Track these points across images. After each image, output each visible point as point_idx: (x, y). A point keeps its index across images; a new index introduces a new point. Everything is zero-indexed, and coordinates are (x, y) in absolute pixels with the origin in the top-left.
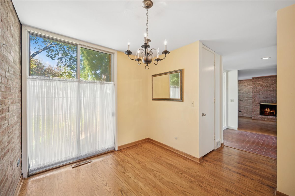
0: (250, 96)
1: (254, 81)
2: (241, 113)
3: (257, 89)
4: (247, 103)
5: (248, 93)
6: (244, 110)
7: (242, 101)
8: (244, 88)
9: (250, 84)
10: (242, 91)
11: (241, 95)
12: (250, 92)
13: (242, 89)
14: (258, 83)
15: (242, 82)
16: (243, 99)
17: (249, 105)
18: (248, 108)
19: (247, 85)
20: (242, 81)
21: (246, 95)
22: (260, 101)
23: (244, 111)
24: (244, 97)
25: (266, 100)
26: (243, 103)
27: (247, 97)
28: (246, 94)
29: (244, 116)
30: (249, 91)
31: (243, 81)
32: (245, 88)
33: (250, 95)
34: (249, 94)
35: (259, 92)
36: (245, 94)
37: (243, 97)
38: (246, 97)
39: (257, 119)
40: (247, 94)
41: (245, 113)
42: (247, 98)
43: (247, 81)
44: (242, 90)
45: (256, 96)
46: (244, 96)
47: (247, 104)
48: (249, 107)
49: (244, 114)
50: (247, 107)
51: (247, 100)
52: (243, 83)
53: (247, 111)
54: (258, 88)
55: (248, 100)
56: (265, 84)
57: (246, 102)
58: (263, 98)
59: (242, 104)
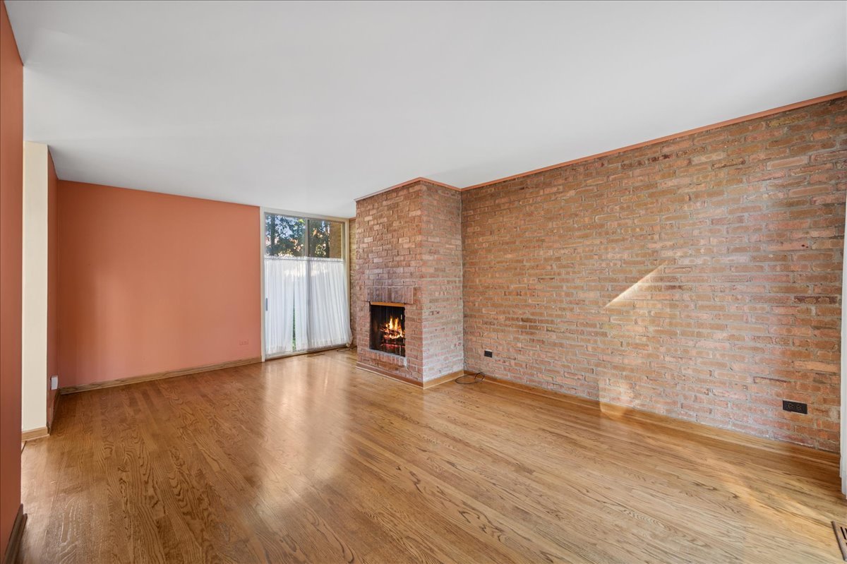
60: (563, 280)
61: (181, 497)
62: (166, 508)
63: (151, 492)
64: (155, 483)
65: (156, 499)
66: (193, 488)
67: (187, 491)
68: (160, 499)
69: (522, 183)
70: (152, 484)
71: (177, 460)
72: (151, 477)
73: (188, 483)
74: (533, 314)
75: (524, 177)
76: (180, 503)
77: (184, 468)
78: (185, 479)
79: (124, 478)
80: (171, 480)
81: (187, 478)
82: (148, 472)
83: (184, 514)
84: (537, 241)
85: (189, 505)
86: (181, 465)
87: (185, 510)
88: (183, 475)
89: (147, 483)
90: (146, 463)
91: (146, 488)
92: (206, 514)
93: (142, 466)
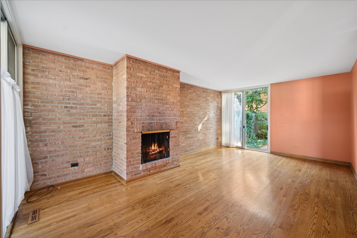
0: (102, 112)
1: (131, 66)
2: (76, 168)
3: (138, 93)
4: (95, 132)
5: (98, 102)
6: (87, 155)
7: (79, 126)
8: (86, 86)
9: (102, 78)
10: (80, 96)
11: (76, 108)
12: (103, 101)
13: (81, 89)
14: (138, 74)
15: (81, 66)
16: (82, 121)
17: (100, 137)
18: (98, 147)
19: (93, 77)
20: (79, 62)
21: (92, 108)
22: (142, 125)
23: (87, 159)
24: (86, 115)
25: (151, 123)
26: (82, 133)
27: (94, 116)
28: (92, 105)
29: (85, 176)
30: (100, 96)
31: (83, 64)
32: (90, 87)
33: (103, 110)
34: (99, 105)
35: (141, 101)
36: (88, 104)
37: (83, 115)
38: (91, 114)
39: (138, 176)
40: (95, 105)
41: (89, 165)
42: (94, 119)
43: (95, 66)
44: (81, 93)
45: (134, 112)
46: (87, 112)
47: (95, 136)
48: (99, 143)
49: (86, 170)
50: (94, 144)
51: (94, 123)
52: (84, 68)
53: (96, 158)
54: (138, 89)
55: (98, 123)
56: (151, 82)
57: (91, 129)
58: (148, 118)
59: (80, 138)
60: (193, 118)
61: (306, 199)
62: (313, 200)
63: (316, 208)
64: (312, 211)
65: (315, 205)
66: (299, 199)
67: (302, 199)
68: (313, 204)
69: (184, 85)
70: (314, 211)
71: (295, 213)
72: (313, 214)
73: (300, 201)
74: (186, 129)
75: (184, 84)
76: (308, 198)
77: (295, 207)
78: (300, 203)
79: (327, 224)
80: (306, 207)
81: (299, 203)
82: (313, 218)
83: (309, 195)
84: (188, 106)
85: (306, 195)
86: (296, 209)
87: (308, 195)
88: (299, 205)
89: (316, 213)
90: (312, 224)
91: (318, 211)
92: (303, 191)
93: (315, 224)
